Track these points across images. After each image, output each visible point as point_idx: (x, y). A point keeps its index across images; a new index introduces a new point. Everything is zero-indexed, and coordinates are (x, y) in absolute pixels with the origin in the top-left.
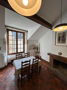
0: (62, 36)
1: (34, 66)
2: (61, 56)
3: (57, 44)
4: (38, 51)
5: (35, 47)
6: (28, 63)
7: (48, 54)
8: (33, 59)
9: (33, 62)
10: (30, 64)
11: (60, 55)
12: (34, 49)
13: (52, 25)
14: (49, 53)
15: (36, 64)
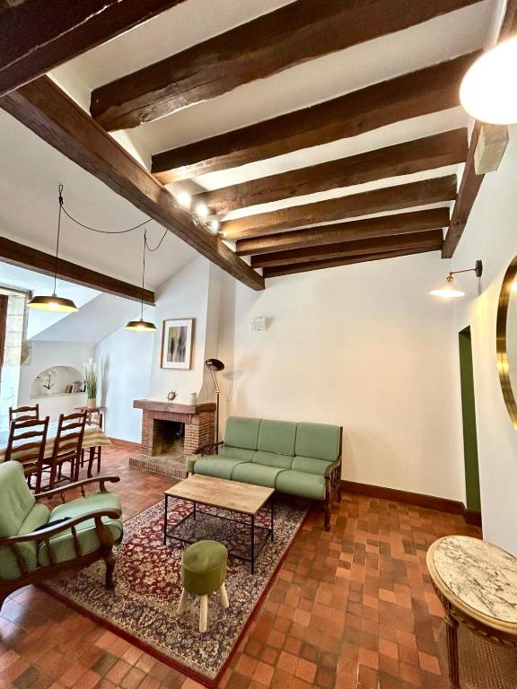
0: (178, 337)
1: (61, 444)
2: (174, 402)
3: (166, 364)
4: (98, 404)
5: (78, 383)
6: (40, 428)
7: (137, 404)
8: (62, 416)
9: (60, 429)
10: (44, 434)
11: (170, 402)
12: (69, 390)
13: (153, 293)
14: (140, 398)
15: (75, 440)
